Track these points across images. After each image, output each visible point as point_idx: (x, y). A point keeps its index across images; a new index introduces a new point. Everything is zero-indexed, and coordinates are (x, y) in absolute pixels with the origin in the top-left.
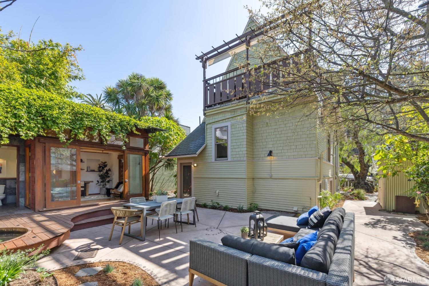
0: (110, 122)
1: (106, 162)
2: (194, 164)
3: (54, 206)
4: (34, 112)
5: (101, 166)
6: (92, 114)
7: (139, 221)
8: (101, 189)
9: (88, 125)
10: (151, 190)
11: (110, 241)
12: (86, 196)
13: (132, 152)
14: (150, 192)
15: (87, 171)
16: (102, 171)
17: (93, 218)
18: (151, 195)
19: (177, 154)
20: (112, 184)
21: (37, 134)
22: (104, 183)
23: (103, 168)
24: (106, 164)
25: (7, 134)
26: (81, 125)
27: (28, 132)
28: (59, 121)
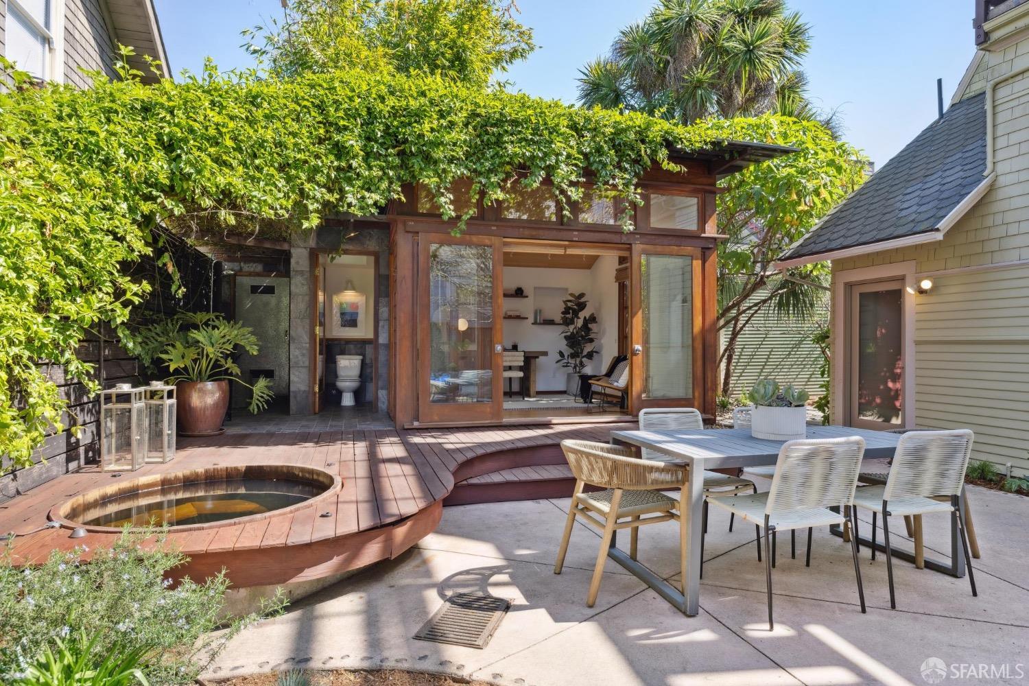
0: (583, 137)
1: (582, 295)
2: (919, 281)
3: (436, 418)
4: (379, 134)
5: (570, 308)
6: (527, 120)
7: (672, 516)
8: (569, 376)
9: (516, 154)
10: (725, 391)
11: (559, 577)
12: (529, 396)
13: (659, 248)
14: (719, 399)
15: (535, 323)
16: (572, 322)
17: (528, 469)
18: (724, 407)
19: (833, 245)
20: (601, 361)
21: (386, 198)
22: (578, 360)
23: (576, 313)
24: (582, 300)
25: (317, 201)
26: (497, 161)
27: (367, 194)
28: (438, 154)
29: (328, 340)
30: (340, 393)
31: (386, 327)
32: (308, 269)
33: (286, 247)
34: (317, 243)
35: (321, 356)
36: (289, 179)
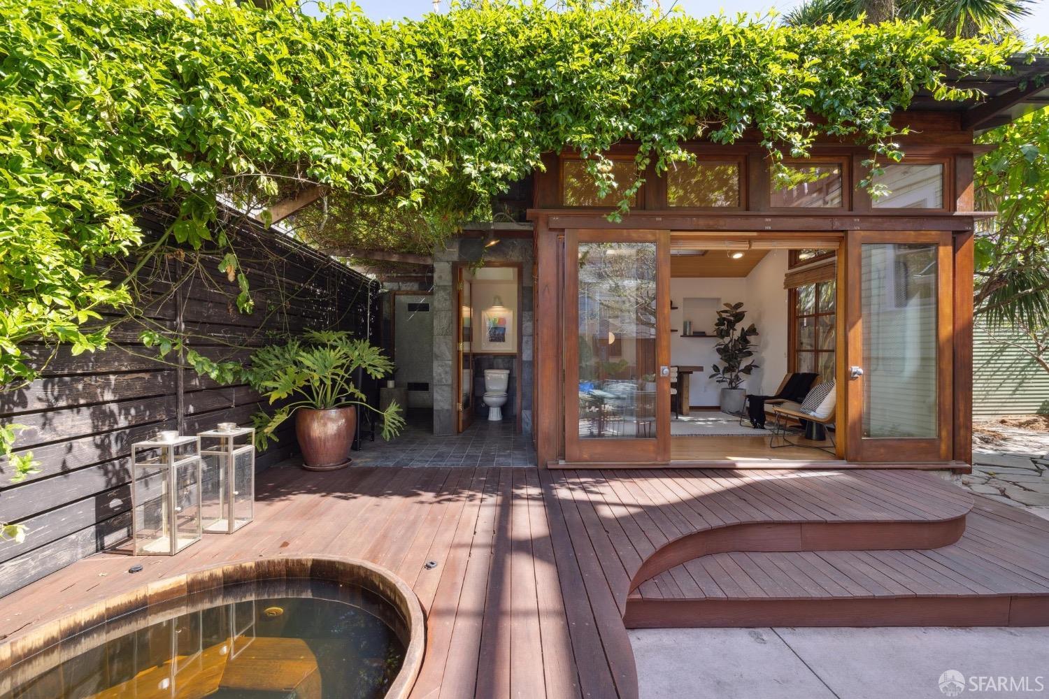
1: (739, 305)
5: (724, 319)
8: (723, 391)
12: (682, 414)
15: (685, 335)
16: (728, 334)
21: (519, 170)
22: (734, 374)
23: (731, 325)
24: (739, 310)
25: (423, 173)
26: (677, 107)
27: (493, 165)
28: (593, 99)
29: (475, 355)
30: (487, 408)
31: (530, 343)
32: (451, 284)
33: (429, 261)
34: (460, 256)
35: (466, 371)
36: (382, 141)
